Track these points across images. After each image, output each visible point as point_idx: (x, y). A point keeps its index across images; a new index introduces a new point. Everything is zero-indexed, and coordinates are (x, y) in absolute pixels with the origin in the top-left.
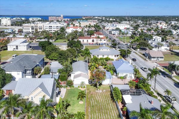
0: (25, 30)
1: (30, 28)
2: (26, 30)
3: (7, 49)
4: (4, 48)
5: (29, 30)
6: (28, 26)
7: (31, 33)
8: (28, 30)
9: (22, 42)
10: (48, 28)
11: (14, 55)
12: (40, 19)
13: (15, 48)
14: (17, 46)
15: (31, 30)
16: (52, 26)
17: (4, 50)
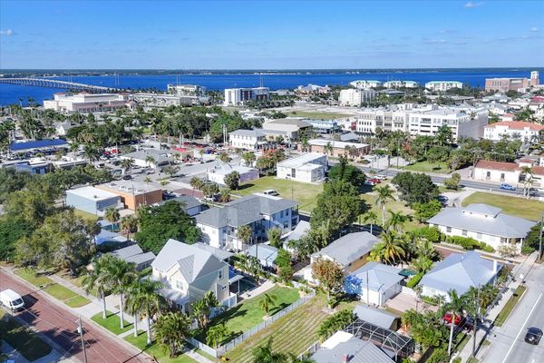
0: (361, 126)
1: (374, 122)
2: (364, 126)
3: (275, 174)
4: (270, 171)
5: (369, 127)
6: (368, 117)
7: (373, 134)
8: (366, 127)
9: (310, 162)
10: (420, 124)
11: (267, 191)
12: (460, 85)
13: (291, 173)
14: (294, 170)
15: (373, 128)
16: (430, 120)
17: (270, 174)
